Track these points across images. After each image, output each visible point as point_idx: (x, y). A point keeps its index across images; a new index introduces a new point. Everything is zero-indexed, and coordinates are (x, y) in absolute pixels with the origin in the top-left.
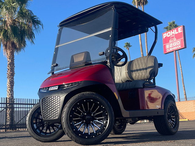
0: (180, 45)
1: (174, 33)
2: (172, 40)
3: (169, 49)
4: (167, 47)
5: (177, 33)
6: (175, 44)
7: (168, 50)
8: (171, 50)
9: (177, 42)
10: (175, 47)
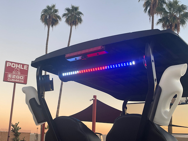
0: (23, 80)
1: (19, 66)
2: (16, 72)
3: (11, 79)
4: (9, 76)
5: (23, 68)
6: (18, 77)
7: (9, 79)
8: (13, 80)
9: (21, 77)
10: (18, 80)
